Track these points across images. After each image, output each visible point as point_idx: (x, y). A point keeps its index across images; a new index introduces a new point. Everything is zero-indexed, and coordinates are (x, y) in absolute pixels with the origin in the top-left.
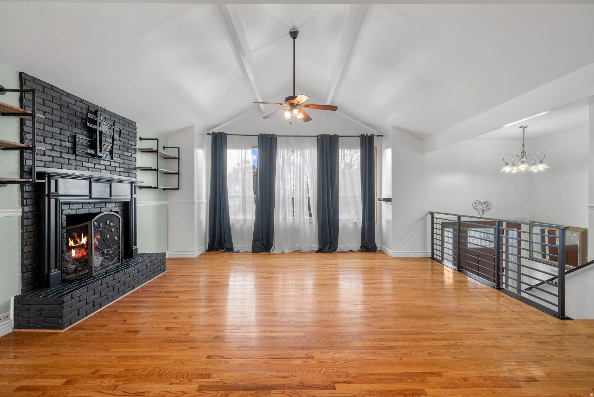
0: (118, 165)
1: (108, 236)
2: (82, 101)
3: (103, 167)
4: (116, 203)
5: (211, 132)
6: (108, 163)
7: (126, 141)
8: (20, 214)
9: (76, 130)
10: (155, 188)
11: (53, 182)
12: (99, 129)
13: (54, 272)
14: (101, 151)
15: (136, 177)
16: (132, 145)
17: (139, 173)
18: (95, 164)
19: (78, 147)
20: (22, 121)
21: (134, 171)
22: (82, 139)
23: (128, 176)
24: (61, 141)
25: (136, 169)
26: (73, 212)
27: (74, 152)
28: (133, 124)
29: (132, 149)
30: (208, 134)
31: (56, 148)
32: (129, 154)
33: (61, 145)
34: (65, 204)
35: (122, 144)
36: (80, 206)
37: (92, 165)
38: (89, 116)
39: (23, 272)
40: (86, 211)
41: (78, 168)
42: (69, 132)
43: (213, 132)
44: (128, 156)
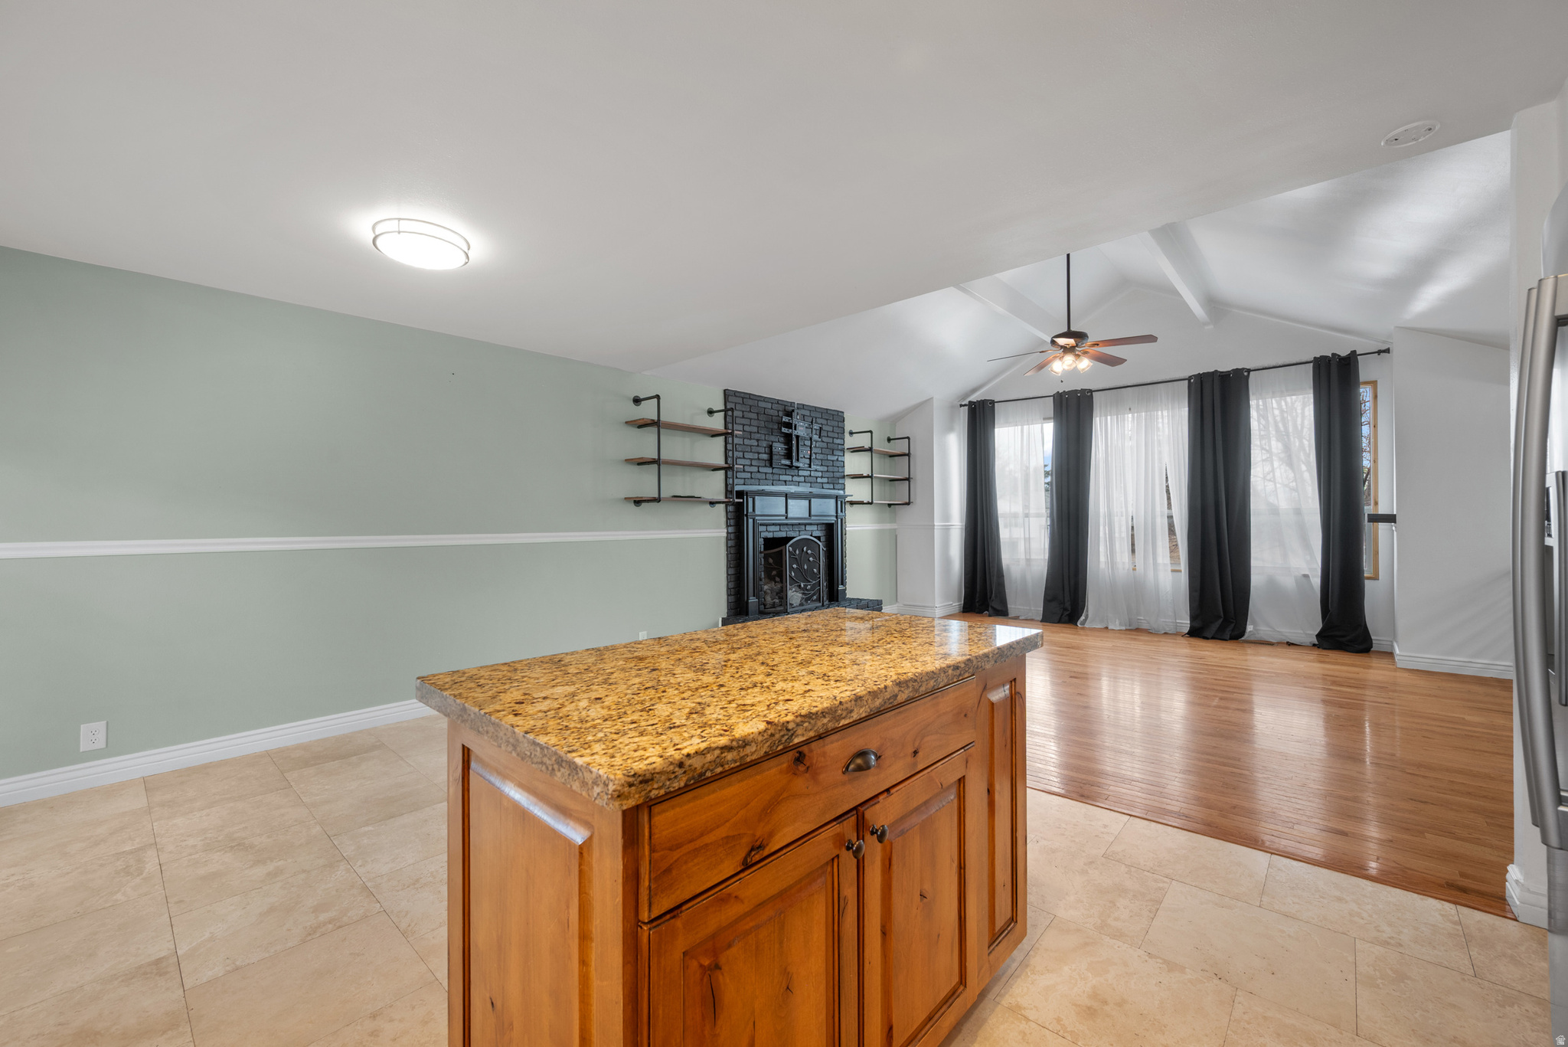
0: (820, 474)
1: (806, 567)
2: (778, 402)
3: (802, 479)
4: (817, 525)
5: (966, 402)
6: (807, 473)
7: (830, 440)
8: (725, 535)
9: (772, 438)
10: (868, 503)
11: (750, 500)
12: (795, 433)
13: (752, 600)
14: (798, 460)
15: (844, 489)
16: (839, 444)
17: (849, 483)
18: (793, 476)
19: (775, 457)
20: (726, 438)
21: (841, 481)
22: (779, 447)
23: (834, 489)
24: (759, 453)
25: (844, 477)
26: (770, 535)
27: (771, 465)
28: (840, 414)
29: (838, 450)
30: (961, 406)
31: (754, 463)
32: (835, 458)
33: (758, 459)
34: (761, 525)
35: (825, 445)
36: (777, 528)
37: (789, 478)
38: (784, 420)
39: (728, 595)
40: (783, 535)
41: (774, 482)
42: (766, 442)
43: (970, 402)
44: (833, 461)
